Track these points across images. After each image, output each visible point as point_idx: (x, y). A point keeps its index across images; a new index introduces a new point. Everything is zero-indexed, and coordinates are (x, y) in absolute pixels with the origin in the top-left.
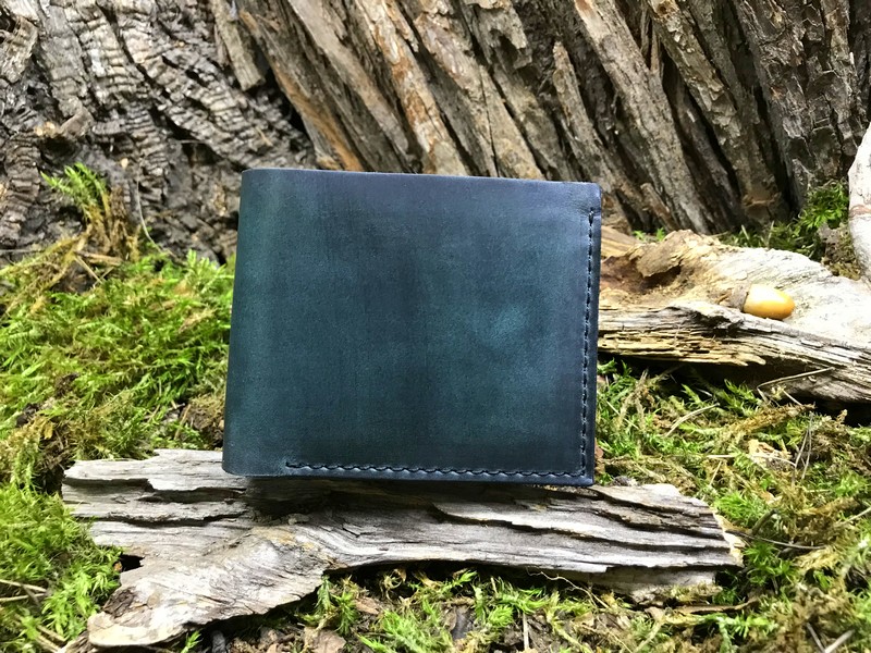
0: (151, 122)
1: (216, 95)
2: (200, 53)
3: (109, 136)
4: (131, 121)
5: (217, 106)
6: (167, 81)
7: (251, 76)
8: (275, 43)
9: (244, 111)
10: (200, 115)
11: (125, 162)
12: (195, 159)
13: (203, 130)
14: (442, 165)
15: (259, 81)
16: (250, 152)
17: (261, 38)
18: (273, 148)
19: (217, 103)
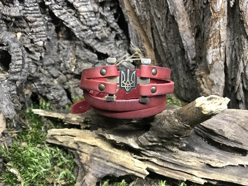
0: (39, 10)
1: (83, 2)
3: (12, 17)
4: (27, 8)
5: (82, 9)
9: (95, 13)
10: (70, 12)
11: (19, 35)
12: (61, 36)
13: (71, 22)
14: (214, 72)
16: (96, 38)
18: (108, 38)
19: (82, 7)
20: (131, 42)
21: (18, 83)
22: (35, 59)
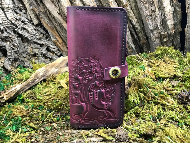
0: (13, 33)
1: (29, 26)
2: (24, 17)
3: (3, 37)
4: (8, 33)
5: (29, 29)
6: (17, 24)
7: (37, 22)
8: (42, 15)
9: (35, 30)
10: (25, 31)
11: (8, 43)
12: (24, 41)
13: (26, 35)
15: (38, 23)
16: (37, 39)
17: (38, 13)
18: (42, 38)
19: (29, 28)
20: (51, 38)
21: (11, 60)
22: (16, 51)
